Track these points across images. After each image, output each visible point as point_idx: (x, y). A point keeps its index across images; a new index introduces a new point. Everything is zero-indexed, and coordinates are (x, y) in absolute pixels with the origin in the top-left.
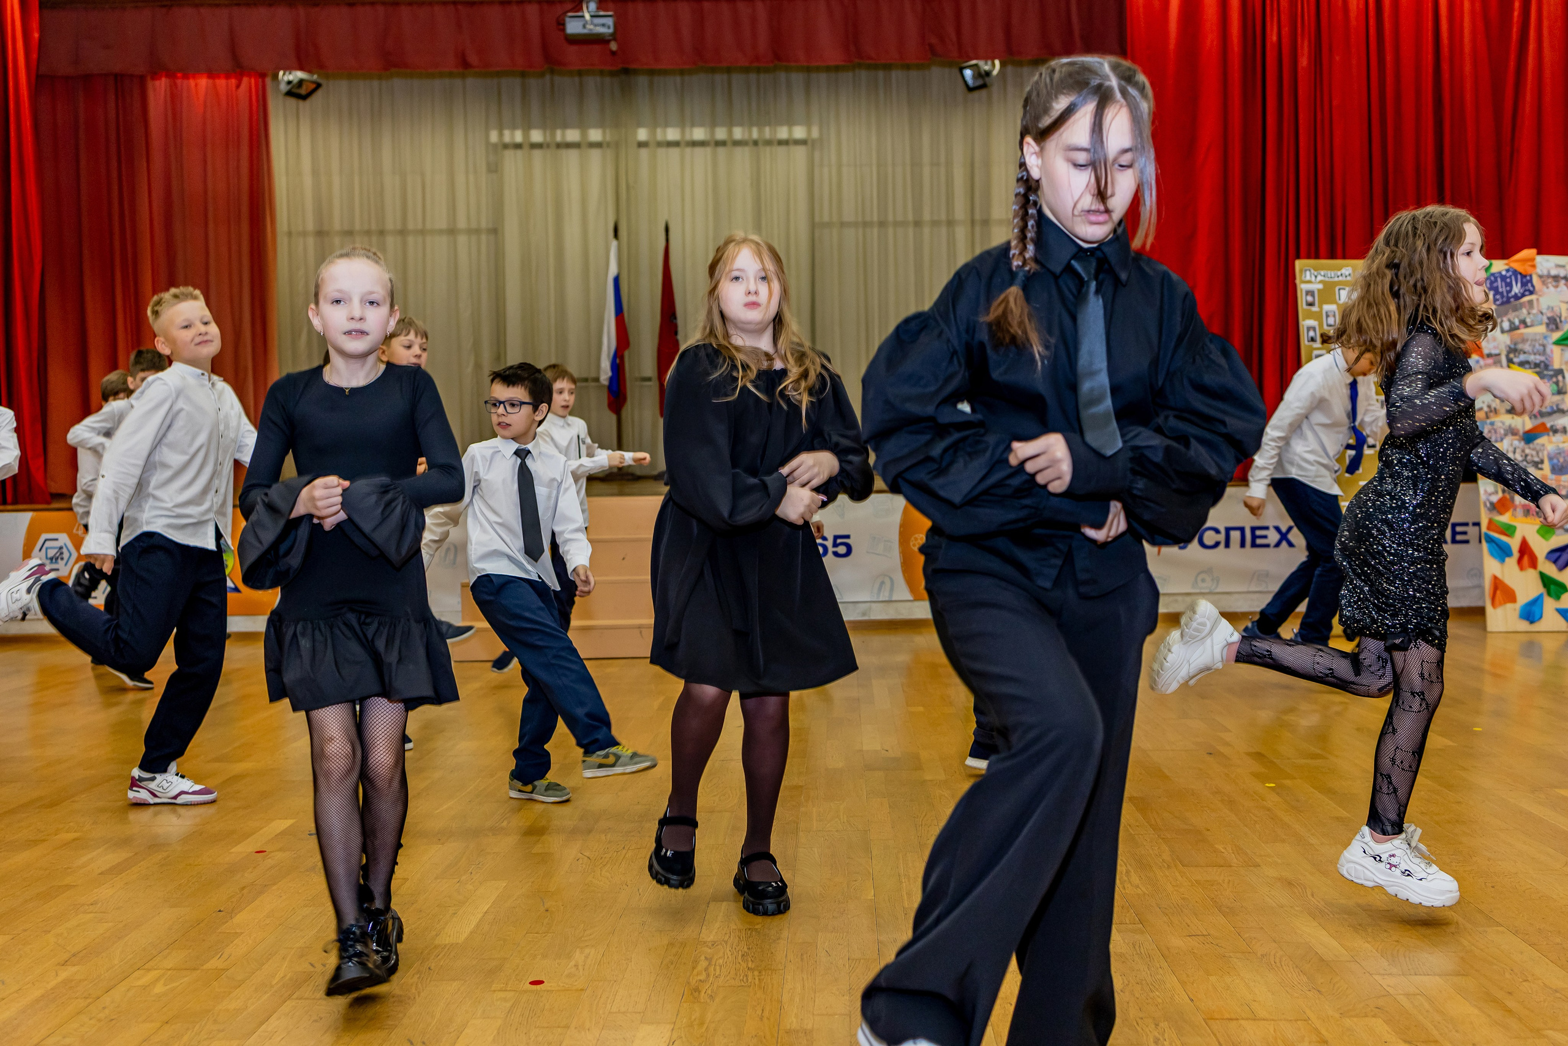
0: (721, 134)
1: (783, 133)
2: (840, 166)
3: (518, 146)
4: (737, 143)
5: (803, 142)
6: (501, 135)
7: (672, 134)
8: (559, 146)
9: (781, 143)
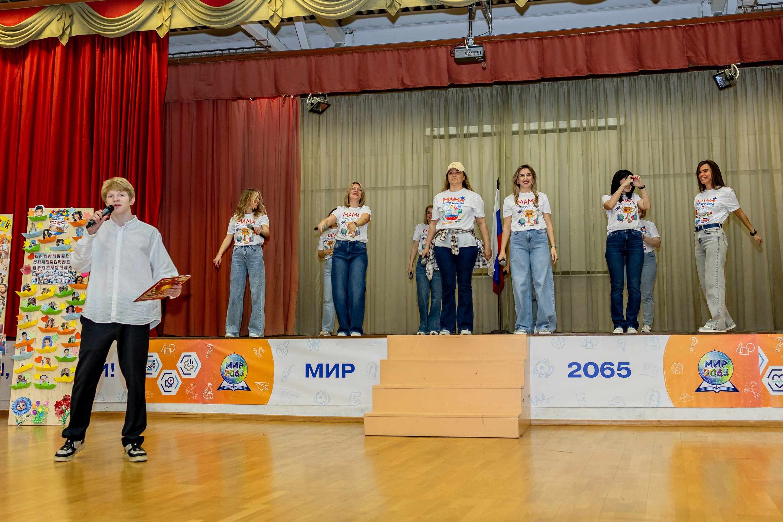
0: (563, 125)
1: (602, 123)
2: (638, 141)
3: (442, 137)
4: (573, 130)
5: (615, 128)
6: (432, 130)
7: (534, 126)
8: (465, 136)
9: (600, 128)
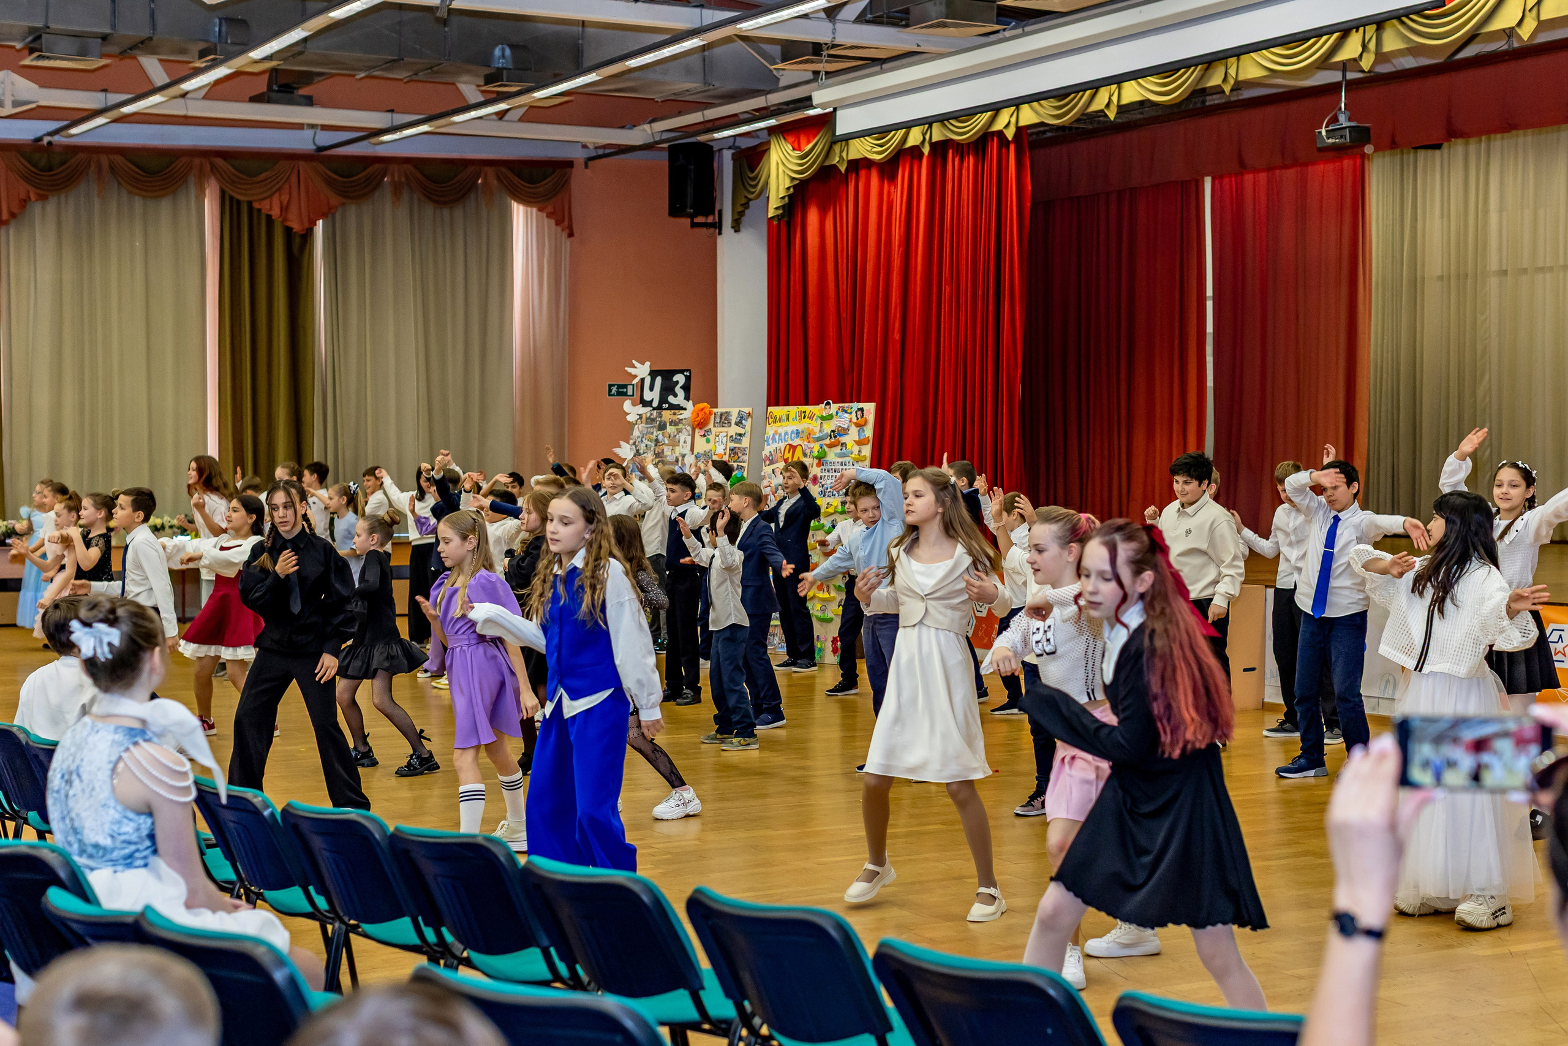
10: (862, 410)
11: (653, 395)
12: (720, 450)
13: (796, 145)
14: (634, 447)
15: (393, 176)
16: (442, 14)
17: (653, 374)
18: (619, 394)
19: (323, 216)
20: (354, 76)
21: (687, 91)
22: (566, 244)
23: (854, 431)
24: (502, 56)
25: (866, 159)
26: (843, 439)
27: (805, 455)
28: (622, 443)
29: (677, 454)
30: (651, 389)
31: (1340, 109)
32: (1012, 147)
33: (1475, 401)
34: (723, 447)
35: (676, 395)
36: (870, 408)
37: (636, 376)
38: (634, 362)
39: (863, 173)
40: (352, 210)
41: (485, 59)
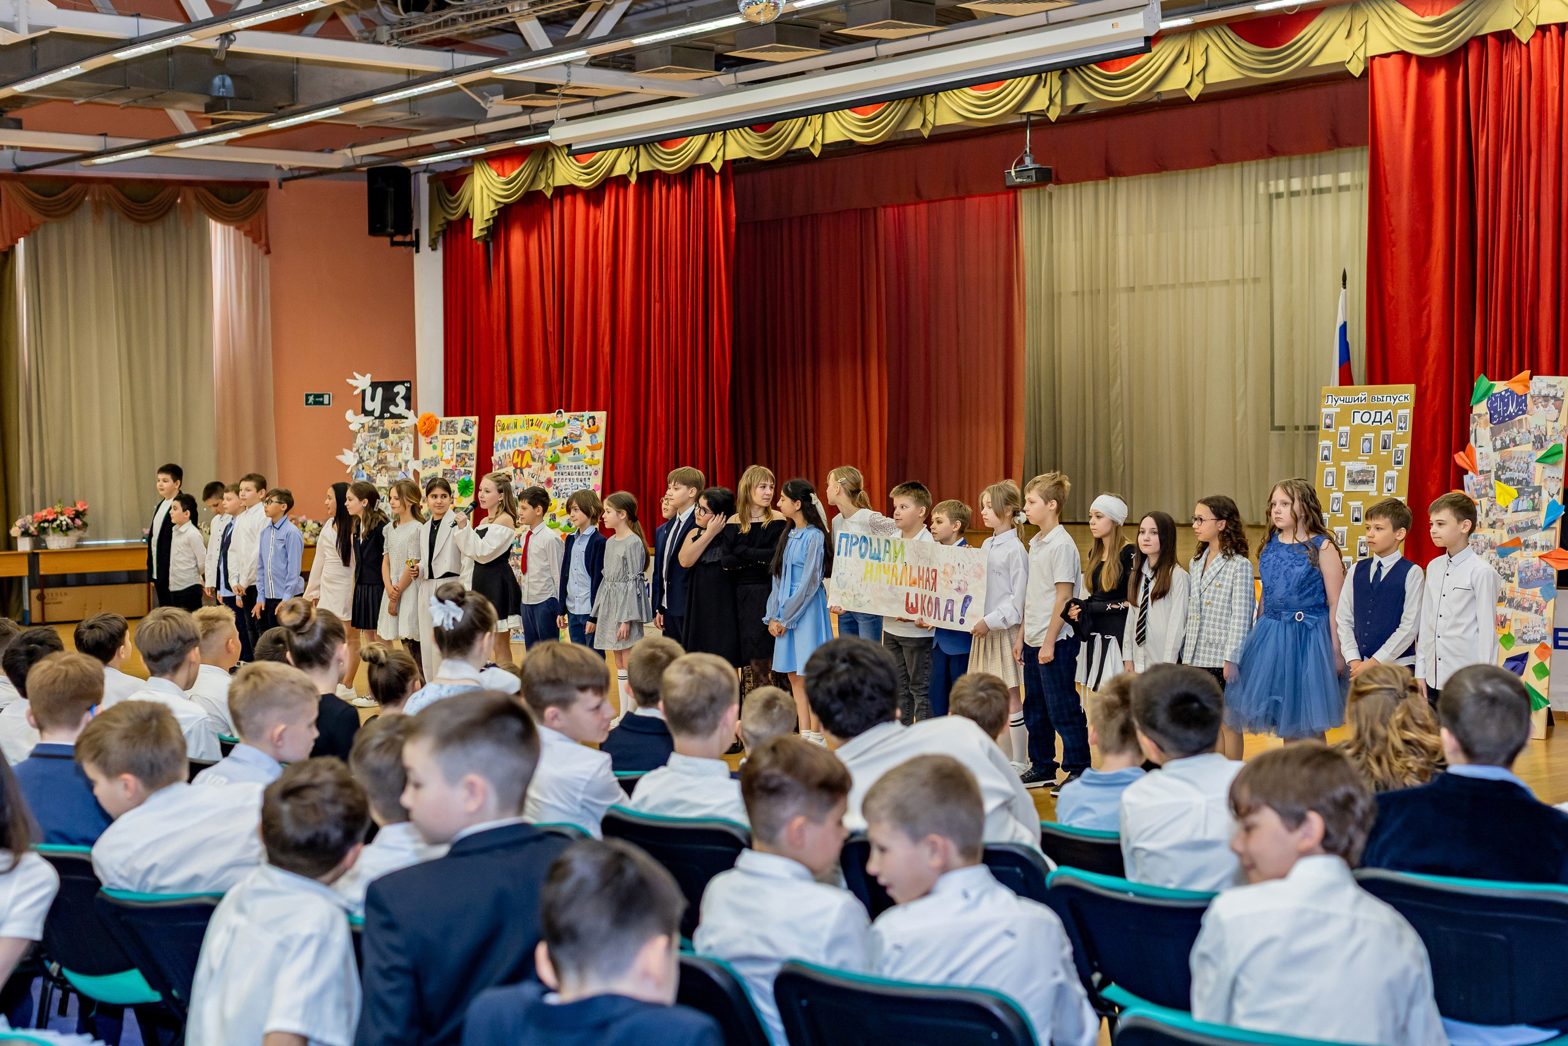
3: (1282, 195)
6: (1267, 186)
10: (593, 418)
11: (375, 406)
12: (447, 455)
13: (500, 170)
14: (357, 454)
15: (93, 196)
16: (221, 56)
17: (374, 385)
18: (316, 403)
19: (25, 234)
20: (72, 101)
21: (392, 119)
22: (265, 262)
23: (586, 438)
24: (223, 85)
25: (572, 186)
26: (576, 445)
27: (534, 459)
28: (345, 450)
29: (400, 461)
30: (373, 399)
31: (1026, 152)
32: (717, 179)
33: (1109, 402)
34: (450, 453)
35: (397, 405)
36: (601, 416)
37: (357, 388)
38: (355, 374)
39: (568, 199)
40: (53, 229)
41: (205, 88)
